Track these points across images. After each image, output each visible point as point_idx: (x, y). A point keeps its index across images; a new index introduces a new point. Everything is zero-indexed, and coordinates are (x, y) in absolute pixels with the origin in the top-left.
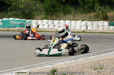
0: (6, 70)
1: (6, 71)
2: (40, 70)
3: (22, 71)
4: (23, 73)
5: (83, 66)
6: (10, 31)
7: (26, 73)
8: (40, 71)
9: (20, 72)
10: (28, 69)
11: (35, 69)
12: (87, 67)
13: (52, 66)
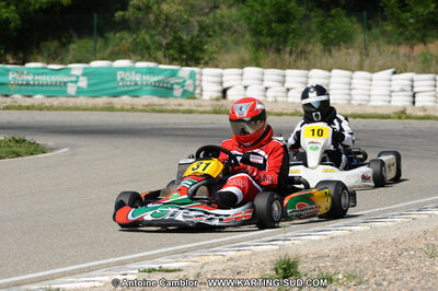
0: (104, 258)
1: (104, 264)
2: (231, 259)
3: (164, 266)
4: (167, 271)
5: (401, 247)
6: (118, 110)
7: (179, 270)
8: (232, 263)
9: (157, 267)
10: (185, 257)
11: (212, 258)
12: (412, 252)
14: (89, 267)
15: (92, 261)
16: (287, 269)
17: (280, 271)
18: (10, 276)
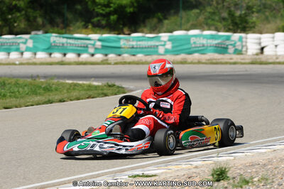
3: (146, 173)
4: (147, 176)
7: (155, 176)
9: (141, 173)
10: (166, 166)
11: (184, 166)
13: (233, 158)
14: (99, 174)
15: (103, 170)
16: (220, 175)
17: (215, 176)
18: (42, 181)
